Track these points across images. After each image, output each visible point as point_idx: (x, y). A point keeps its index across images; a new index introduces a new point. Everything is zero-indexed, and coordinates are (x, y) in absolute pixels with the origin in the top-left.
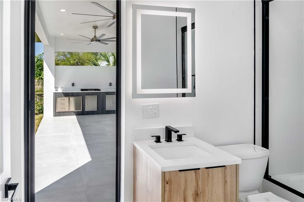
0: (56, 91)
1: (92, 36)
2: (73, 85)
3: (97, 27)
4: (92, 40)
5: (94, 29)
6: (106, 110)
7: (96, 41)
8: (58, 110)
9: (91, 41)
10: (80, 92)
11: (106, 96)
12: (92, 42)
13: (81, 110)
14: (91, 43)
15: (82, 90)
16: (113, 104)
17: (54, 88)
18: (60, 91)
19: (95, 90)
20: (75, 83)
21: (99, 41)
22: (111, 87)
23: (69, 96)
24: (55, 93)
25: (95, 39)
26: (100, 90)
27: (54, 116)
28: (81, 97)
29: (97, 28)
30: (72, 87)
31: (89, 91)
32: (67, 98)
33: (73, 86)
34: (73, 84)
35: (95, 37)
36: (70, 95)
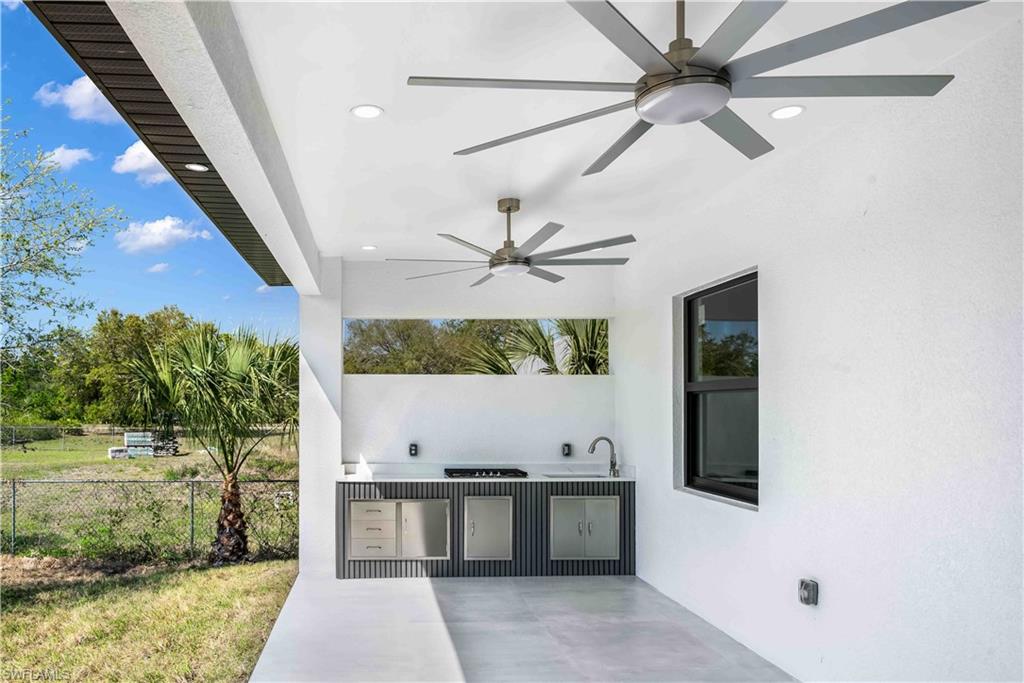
0: (346, 473)
1: (496, 244)
2: (414, 450)
3: (518, 201)
4: (496, 260)
5: (505, 215)
6: (552, 558)
7: (515, 261)
8: (355, 552)
9: (493, 264)
10: (443, 483)
11: (552, 497)
12: (493, 270)
13: (448, 557)
14: (490, 276)
15: (450, 472)
16: (580, 532)
17: (340, 461)
18: (363, 473)
19: (505, 472)
20: (420, 444)
21: (527, 261)
22: (569, 461)
23: (396, 498)
24: (344, 483)
25: (509, 256)
26: (524, 474)
27: (338, 577)
28: (448, 501)
29: (518, 208)
30: (411, 458)
31: (481, 476)
32: (391, 505)
33: (416, 454)
34: (416, 446)
35: (509, 244)
36: (404, 495)
